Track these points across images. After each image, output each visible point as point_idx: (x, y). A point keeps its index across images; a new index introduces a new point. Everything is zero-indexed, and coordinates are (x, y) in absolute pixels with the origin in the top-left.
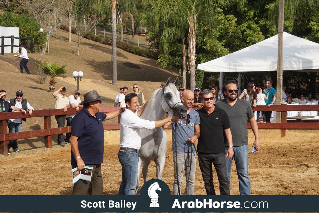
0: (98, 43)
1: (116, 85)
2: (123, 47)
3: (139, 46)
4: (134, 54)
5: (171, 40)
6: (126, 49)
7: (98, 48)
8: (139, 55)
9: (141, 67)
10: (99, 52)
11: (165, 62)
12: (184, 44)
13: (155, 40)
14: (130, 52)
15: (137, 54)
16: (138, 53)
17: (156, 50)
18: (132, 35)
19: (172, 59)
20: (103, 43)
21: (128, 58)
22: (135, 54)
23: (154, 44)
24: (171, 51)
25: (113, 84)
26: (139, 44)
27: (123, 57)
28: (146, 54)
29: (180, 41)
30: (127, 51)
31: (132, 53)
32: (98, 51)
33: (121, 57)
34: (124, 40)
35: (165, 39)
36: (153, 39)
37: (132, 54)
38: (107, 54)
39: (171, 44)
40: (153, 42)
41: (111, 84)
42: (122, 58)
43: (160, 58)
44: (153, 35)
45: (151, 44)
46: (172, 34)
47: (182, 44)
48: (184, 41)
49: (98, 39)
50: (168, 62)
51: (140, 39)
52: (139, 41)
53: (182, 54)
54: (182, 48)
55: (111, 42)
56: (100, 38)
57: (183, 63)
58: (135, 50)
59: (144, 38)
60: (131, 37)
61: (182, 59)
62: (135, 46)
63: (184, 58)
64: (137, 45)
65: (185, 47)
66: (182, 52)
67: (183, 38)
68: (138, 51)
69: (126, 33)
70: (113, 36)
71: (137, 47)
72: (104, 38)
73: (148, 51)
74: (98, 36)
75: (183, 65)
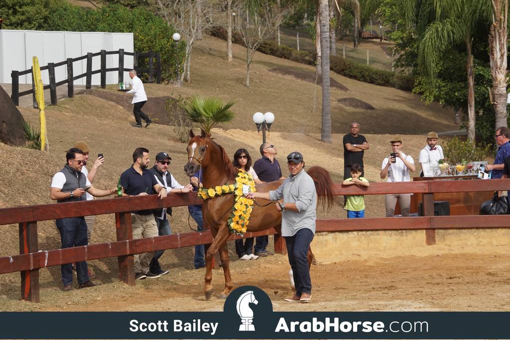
0: (286, 60)
1: (330, 142)
2: (335, 67)
3: (368, 63)
4: (359, 80)
5: (443, 46)
6: (343, 70)
7: (286, 71)
8: (368, 82)
9: (374, 106)
10: (289, 78)
11: (430, 94)
12: (470, 53)
13: (407, 49)
14: (351, 77)
15: (365, 81)
16: (368, 78)
17: (408, 71)
18: (353, 43)
19: (444, 86)
20: (296, 60)
21: (345, 89)
22: (362, 80)
23: (404, 56)
24: (440, 70)
25: (324, 142)
26: (368, 60)
27: (337, 86)
28: (383, 79)
29: (460, 47)
30: (345, 75)
31: (355, 77)
32: (287, 75)
33: (333, 86)
34: (336, 52)
35: (430, 43)
36: (403, 46)
37: (355, 81)
38: (304, 82)
39: (444, 56)
40: (403, 52)
41: (319, 140)
42: (334, 88)
43: (420, 84)
44: (402, 38)
45: (397, 56)
46: (446, 35)
47: (466, 54)
48: (469, 46)
49: (285, 52)
50: (436, 92)
51: (369, 50)
52: (368, 55)
53: (467, 74)
54: (466, 62)
55: (312, 57)
56: (288, 50)
57: (468, 94)
58: (360, 73)
59: (378, 47)
60: (351, 46)
61: (467, 86)
62: (360, 65)
63: (471, 82)
64: (365, 61)
65: (473, 61)
66: (466, 71)
67: (468, 40)
68: (367, 74)
69: (342, 38)
70: (323, 43)
71: (364, 65)
72: (297, 49)
73: (389, 73)
74: (285, 46)
75: (469, 98)
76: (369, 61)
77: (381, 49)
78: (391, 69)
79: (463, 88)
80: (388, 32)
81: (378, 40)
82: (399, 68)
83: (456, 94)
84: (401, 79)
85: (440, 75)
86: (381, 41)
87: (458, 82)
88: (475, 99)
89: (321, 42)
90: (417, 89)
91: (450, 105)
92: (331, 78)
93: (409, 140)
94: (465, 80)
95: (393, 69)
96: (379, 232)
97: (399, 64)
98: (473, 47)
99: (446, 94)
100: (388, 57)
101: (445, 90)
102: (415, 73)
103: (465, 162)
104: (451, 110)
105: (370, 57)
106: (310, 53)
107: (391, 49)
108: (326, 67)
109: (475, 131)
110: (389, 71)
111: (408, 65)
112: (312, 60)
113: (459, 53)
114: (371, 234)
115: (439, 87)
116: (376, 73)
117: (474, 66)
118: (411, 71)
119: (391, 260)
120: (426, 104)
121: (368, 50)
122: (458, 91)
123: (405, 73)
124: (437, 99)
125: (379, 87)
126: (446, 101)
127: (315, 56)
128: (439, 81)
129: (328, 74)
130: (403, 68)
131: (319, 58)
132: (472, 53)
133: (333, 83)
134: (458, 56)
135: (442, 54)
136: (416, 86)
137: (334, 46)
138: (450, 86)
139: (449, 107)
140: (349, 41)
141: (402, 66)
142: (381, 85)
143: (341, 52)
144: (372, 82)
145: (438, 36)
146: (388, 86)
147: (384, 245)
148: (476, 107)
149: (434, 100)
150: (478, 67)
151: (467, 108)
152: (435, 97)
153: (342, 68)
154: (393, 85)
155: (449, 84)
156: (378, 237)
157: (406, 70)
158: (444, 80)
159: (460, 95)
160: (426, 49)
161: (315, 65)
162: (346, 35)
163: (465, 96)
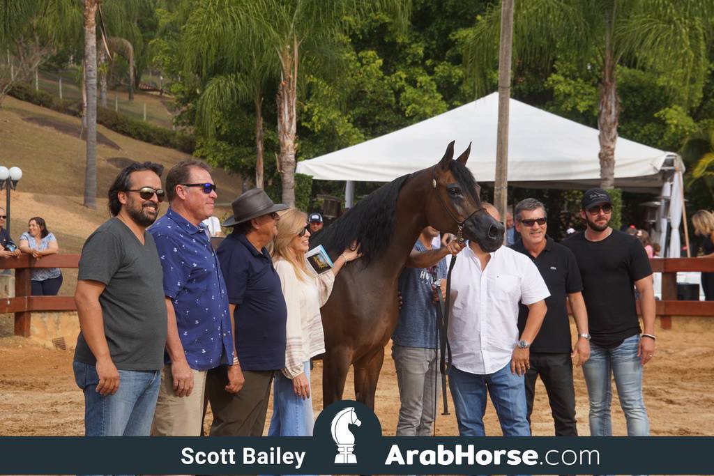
0: (44, 108)
1: (95, 208)
2: (106, 120)
3: (145, 118)
4: (134, 138)
6: (115, 125)
7: (44, 121)
8: (145, 141)
10: (48, 130)
11: (214, 158)
12: (259, 115)
13: (189, 105)
14: (124, 133)
15: (141, 139)
16: (145, 136)
17: (190, 131)
18: (128, 95)
19: (229, 151)
20: (58, 109)
21: (118, 148)
22: (136, 137)
23: (187, 113)
24: (226, 132)
25: (87, 207)
26: (145, 115)
27: (106, 144)
28: (162, 139)
29: (249, 108)
30: (117, 131)
31: (129, 134)
32: (45, 127)
33: (103, 143)
34: (108, 104)
35: (209, 100)
36: (184, 102)
37: (129, 139)
38: (67, 136)
39: (230, 115)
40: (184, 108)
41: (81, 205)
42: (104, 145)
43: (202, 146)
44: (183, 92)
45: (178, 113)
46: (229, 92)
47: (255, 115)
48: (259, 108)
49: (44, 99)
50: (220, 156)
51: (147, 103)
52: (145, 109)
53: (255, 138)
54: (255, 125)
55: (77, 108)
56: (48, 97)
57: (256, 162)
58: (136, 129)
59: (158, 101)
60: (125, 97)
61: (255, 152)
62: (136, 120)
63: (260, 147)
64: (141, 116)
65: (263, 124)
66: (254, 135)
67: (257, 101)
68: (144, 131)
69: (113, 88)
70: (88, 91)
71: (140, 121)
72: (59, 96)
73: (169, 131)
74: (44, 92)
75: (257, 165)
76: (147, 116)
77: (161, 104)
78: (171, 128)
79: (250, 154)
80: (169, 85)
81: (159, 93)
82: (180, 127)
83: (243, 160)
84: (184, 139)
85: (225, 138)
86: (161, 94)
87: (246, 146)
88: (264, 168)
89: (87, 89)
90: (198, 152)
91: (237, 172)
92: (97, 132)
94: (253, 144)
95: (174, 127)
97: (180, 122)
98: (263, 109)
99: (232, 159)
100: (169, 114)
101: (230, 155)
102: (196, 133)
104: (238, 178)
105: (147, 112)
106: (75, 102)
107: (171, 104)
108: (92, 119)
110: (169, 129)
111: (191, 124)
112: (77, 110)
113: (248, 114)
115: (224, 151)
116: (154, 131)
117: (264, 130)
118: (192, 131)
121: (145, 104)
122: (244, 157)
123: (186, 133)
124: (221, 165)
125: (157, 147)
126: (232, 167)
127: (81, 107)
128: (224, 144)
129: (94, 127)
130: (185, 127)
131: (85, 109)
132: (262, 115)
133: (101, 139)
134: (246, 117)
135: (227, 115)
136: (199, 148)
137: (104, 96)
138: (235, 151)
139: (235, 175)
140: (124, 91)
141: (183, 124)
142: (159, 145)
143: (112, 104)
144: (149, 140)
145: (219, 92)
146: (167, 146)
148: (265, 176)
149: (218, 167)
150: (267, 131)
151: (255, 177)
152: (219, 162)
153: (114, 122)
154: (174, 146)
155: (235, 148)
157: (188, 130)
158: (230, 143)
159: (247, 162)
161: (81, 117)
162: (120, 85)
163: (252, 163)
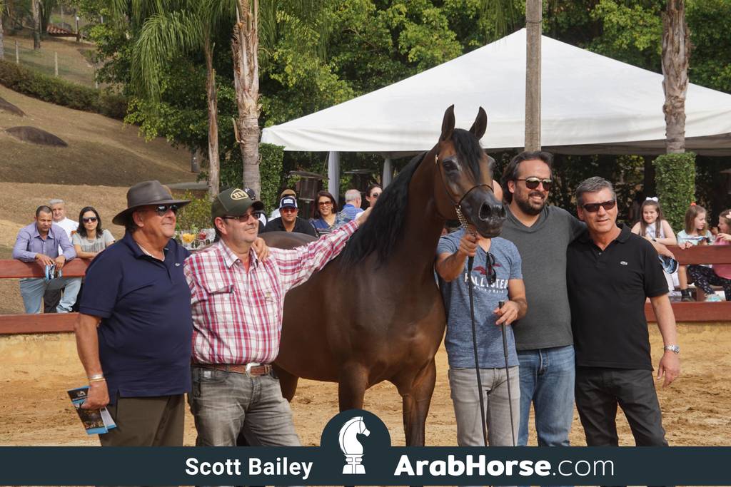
3: (57, 74)
4: (43, 99)
5: (170, 54)
6: (16, 83)
8: (58, 104)
9: (66, 141)
11: (153, 124)
12: (211, 66)
13: (115, 54)
14: (29, 93)
15: (52, 101)
16: (56, 97)
17: (118, 89)
18: (32, 42)
19: (172, 115)
21: (21, 113)
22: (46, 99)
23: (112, 66)
24: (167, 90)
26: (57, 69)
27: (5, 108)
28: (81, 101)
29: (196, 57)
30: (19, 90)
31: (35, 95)
34: (5, 55)
35: (149, 48)
36: (109, 50)
37: (36, 101)
39: (172, 67)
40: (109, 59)
43: (135, 108)
44: (107, 38)
45: (101, 66)
46: (173, 36)
47: (205, 67)
48: (209, 57)
50: (160, 122)
51: (59, 53)
52: (56, 60)
53: (206, 97)
54: (205, 79)
57: (208, 128)
58: (45, 88)
59: (73, 50)
60: (29, 45)
61: (206, 115)
62: (44, 76)
63: (213, 109)
64: (52, 70)
65: (216, 78)
66: (206, 92)
67: (207, 47)
68: (55, 90)
69: (12, 32)
71: (50, 77)
73: (90, 90)
75: (210, 133)
76: (59, 69)
77: (78, 53)
78: (93, 85)
79: (200, 118)
80: (87, 28)
81: (75, 39)
82: (105, 83)
83: (191, 127)
84: (110, 100)
85: (165, 98)
86: (78, 40)
87: (194, 108)
88: (219, 136)
90: (131, 117)
91: (183, 143)
93: (120, 195)
94: (203, 105)
95: (96, 84)
96: (59, 335)
97: (103, 77)
98: (215, 56)
99: (176, 126)
100: (89, 66)
101: (173, 121)
102: (128, 92)
103: (195, 230)
104: (184, 151)
105: (59, 64)
107: (91, 53)
109: (218, 183)
110: (90, 87)
111: (119, 79)
113: (195, 65)
114: (46, 339)
115: (166, 116)
116: (70, 90)
117: (217, 86)
118: (121, 90)
119: (76, 379)
120: (146, 141)
121: (56, 53)
122: (193, 122)
123: (113, 92)
124: (162, 133)
125: (75, 112)
126: (177, 137)
128: (165, 106)
130: (110, 84)
132: (214, 66)
134: (193, 69)
135: (168, 66)
136: (131, 112)
138: (181, 114)
139: (180, 147)
140: (27, 37)
141: (109, 80)
142: (78, 108)
143: (11, 54)
144: (63, 102)
145: (160, 37)
146: (88, 110)
147: (68, 356)
148: (220, 147)
149: (158, 136)
150: (222, 88)
151: (208, 149)
152: (159, 130)
153: (15, 79)
154: (98, 110)
155: (181, 112)
156: (58, 344)
157: (115, 88)
158: (173, 104)
159: (197, 129)
160: (142, 56)
162: (21, 28)
163: (204, 131)
